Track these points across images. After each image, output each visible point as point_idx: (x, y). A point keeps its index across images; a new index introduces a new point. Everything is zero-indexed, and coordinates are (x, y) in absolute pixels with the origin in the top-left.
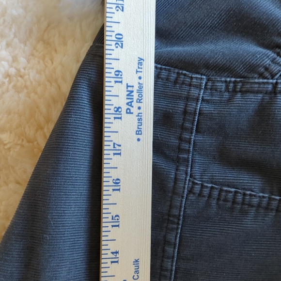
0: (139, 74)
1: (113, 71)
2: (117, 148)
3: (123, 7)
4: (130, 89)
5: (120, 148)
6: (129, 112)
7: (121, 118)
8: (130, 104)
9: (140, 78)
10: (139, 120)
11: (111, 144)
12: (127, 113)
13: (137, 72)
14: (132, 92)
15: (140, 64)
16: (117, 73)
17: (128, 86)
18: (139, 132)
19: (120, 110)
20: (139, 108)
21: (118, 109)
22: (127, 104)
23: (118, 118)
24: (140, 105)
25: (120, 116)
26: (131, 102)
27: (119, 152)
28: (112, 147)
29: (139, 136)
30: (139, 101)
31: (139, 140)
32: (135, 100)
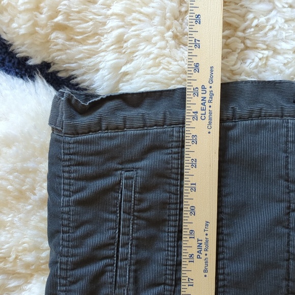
0: (206, 232)
1: (188, 231)
2: (191, 281)
3: (195, 189)
4: (199, 242)
5: (192, 281)
6: (199, 257)
7: (193, 261)
8: (199, 252)
9: (207, 235)
10: (206, 262)
11: (187, 279)
12: (198, 258)
13: (205, 230)
14: (201, 244)
15: (207, 225)
16: (191, 232)
17: (198, 240)
18: (206, 271)
19: (193, 256)
20: (206, 255)
21: (191, 256)
22: (198, 252)
23: (192, 261)
24: (206, 252)
25: (192, 260)
26: (200, 251)
27: (192, 284)
28: (187, 281)
29: (206, 274)
30: (206, 250)
31: (205, 276)
32: (203, 249)
